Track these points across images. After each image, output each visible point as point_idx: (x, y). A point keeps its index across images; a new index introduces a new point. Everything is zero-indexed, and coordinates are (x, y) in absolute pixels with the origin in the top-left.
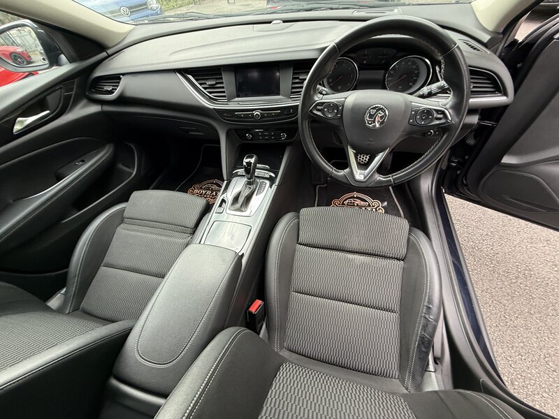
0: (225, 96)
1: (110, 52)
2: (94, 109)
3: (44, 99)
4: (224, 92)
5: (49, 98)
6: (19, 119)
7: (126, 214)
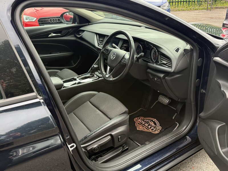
0: (102, 45)
1: (89, 24)
2: (73, 38)
3: (62, 31)
4: (103, 43)
5: (63, 31)
6: (52, 34)
7: (57, 74)
